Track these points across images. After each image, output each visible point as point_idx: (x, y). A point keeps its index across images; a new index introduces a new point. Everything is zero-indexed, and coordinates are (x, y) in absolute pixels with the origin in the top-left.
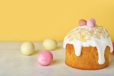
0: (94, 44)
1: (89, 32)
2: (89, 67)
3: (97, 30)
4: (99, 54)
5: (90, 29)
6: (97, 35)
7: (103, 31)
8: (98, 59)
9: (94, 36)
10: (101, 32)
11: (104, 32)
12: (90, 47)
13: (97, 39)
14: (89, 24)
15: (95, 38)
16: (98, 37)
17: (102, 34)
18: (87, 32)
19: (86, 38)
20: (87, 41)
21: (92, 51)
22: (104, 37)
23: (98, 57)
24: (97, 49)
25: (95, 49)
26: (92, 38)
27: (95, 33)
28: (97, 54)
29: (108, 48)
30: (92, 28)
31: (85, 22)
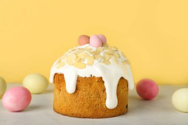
0: (97, 73)
1: (92, 53)
2: (90, 113)
3: (106, 51)
4: (107, 91)
5: (94, 49)
6: (104, 58)
7: (116, 53)
8: (106, 99)
9: (99, 59)
10: (112, 54)
11: (118, 54)
12: (92, 78)
13: (104, 65)
14: (94, 41)
15: (101, 63)
16: (106, 61)
17: (113, 57)
18: (88, 53)
19: (86, 62)
20: (87, 66)
21: (95, 84)
22: (117, 62)
23: (106, 95)
24: (103, 82)
25: (100, 80)
26: (96, 61)
27: (102, 54)
28: (104, 90)
29: (123, 82)
30: (97, 47)
31: (87, 39)
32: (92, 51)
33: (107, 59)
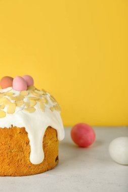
0: (19, 123)
1: (13, 98)
2: (11, 171)
3: (31, 95)
4: (31, 143)
5: (17, 93)
6: (28, 104)
7: (43, 98)
8: (29, 153)
9: (22, 106)
10: (38, 100)
11: (46, 99)
12: (13, 129)
13: (28, 113)
14: (17, 83)
15: (24, 112)
16: (30, 108)
17: (39, 103)
18: (9, 98)
19: (6, 110)
20: (7, 115)
21: (17, 136)
22: (43, 108)
23: (30, 149)
24: (26, 133)
25: (23, 131)
26: (18, 109)
27: (25, 100)
28: (28, 143)
29: (51, 132)
30: (22, 91)
31: (9, 81)
32: (14, 96)
33: (31, 105)
